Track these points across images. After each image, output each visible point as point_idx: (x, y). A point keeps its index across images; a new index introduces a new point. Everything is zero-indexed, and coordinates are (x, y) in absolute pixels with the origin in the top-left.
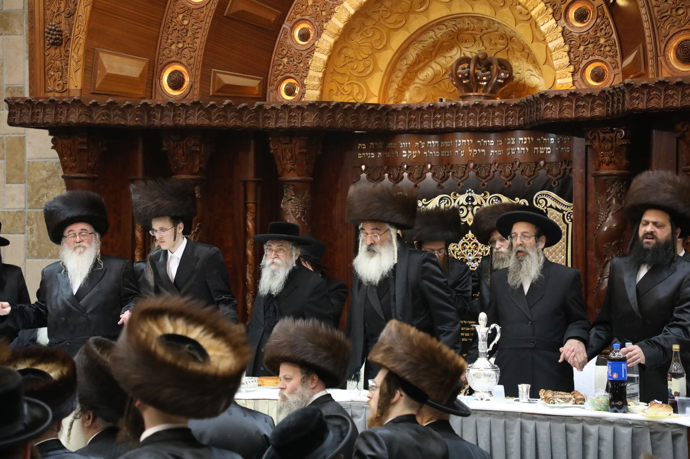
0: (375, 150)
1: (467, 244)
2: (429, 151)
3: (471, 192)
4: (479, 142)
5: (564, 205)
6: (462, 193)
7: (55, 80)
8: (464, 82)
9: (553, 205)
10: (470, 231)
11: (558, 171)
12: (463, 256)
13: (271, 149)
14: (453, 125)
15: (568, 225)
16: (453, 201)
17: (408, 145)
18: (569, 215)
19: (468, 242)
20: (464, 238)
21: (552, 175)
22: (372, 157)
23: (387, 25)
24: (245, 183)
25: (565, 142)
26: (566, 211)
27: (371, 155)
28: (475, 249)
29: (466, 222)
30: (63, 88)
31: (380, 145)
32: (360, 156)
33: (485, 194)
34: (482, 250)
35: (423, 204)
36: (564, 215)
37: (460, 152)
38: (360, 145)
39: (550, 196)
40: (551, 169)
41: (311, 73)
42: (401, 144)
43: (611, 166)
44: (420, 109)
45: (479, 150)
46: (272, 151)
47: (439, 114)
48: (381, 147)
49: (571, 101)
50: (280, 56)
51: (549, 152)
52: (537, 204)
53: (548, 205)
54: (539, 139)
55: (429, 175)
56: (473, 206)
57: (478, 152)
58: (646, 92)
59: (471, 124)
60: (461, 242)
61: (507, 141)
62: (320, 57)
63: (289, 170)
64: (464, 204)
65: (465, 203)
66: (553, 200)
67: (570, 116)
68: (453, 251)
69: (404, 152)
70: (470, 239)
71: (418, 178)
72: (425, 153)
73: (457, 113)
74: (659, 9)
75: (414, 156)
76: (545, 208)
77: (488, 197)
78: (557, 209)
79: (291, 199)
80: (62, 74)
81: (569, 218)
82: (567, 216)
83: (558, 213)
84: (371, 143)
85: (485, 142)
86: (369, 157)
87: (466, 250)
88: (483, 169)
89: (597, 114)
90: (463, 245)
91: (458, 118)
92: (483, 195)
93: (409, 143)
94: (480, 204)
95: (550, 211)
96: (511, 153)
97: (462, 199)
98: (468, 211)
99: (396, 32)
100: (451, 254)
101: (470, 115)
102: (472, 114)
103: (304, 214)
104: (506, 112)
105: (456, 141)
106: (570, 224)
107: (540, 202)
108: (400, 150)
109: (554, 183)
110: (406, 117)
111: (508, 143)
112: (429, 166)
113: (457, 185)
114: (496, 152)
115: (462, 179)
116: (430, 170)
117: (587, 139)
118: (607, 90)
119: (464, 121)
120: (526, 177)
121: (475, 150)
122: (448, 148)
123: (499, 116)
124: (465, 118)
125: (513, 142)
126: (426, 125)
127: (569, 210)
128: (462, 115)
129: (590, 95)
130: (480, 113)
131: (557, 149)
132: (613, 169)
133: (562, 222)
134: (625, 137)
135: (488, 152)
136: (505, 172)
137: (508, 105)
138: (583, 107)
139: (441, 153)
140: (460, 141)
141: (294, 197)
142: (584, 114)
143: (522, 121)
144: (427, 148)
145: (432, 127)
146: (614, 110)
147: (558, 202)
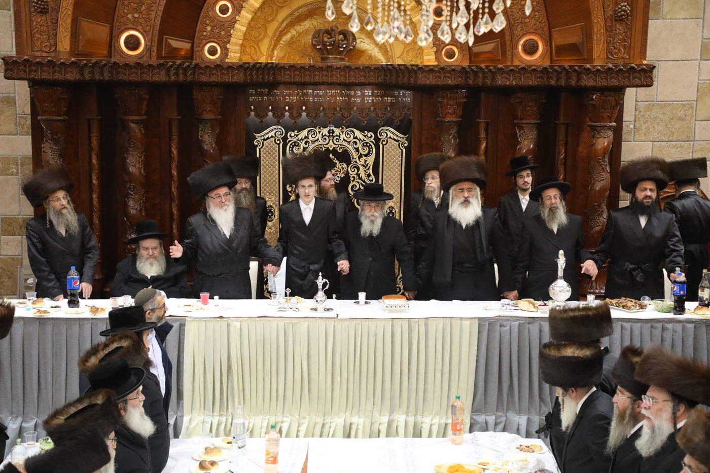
0: (262, 95)
2: (304, 97)
3: (332, 126)
4: (343, 92)
5: (399, 137)
6: (325, 127)
7: (42, 42)
8: (328, 48)
9: (392, 137)
11: (400, 115)
13: (194, 95)
14: (328, 80)
15: (402, 150)
16: (318, 132)
21: (395, 116)
23: (277, 3)
24: (170, 120)
25: (407, 95)
26: (401, 141)
27: (259, 99)
29: (328, 148)
30: (50, 49)
31: (266, 91)
32: (250, 99)
33: (343, 128)
35: (295, 135)
36: (399, 143)
37: (330, 99)
38: (251, 91)
39: (390, 131)
40: (395, 113)
41: (232, 40)
42: (285, 91)
43: (454, 115)
44: (303, 68)
45: (344, 98)
46: (195, 97)
47: (318, 71)
48: (266, 93)
49: (440, 73)
50: (204, 25)
51: (394, 101)
52: (380, 136)
53: (388, 136)
54: (387, 92)
55: (304, 114)
56: (334, 137)
58: (511, 74)
59: (342, 80)
62: (240, 28)
63: (208, 111)
65: (327, 134)
66: (392, 133)
67: (439, 83)
69: (287, 98)
71: (297, 117)
72: (302, 98)
73: (331, 71)
74: (513, 17)
75: (294, 101)
76: (386, 138)
77: (345, 130)
78: (394, 139)
79: (208, 133)
80: (49, 37)
81: (403, 146)
82: (402, 144)
83: (396, 142)
84: (258, 90)
85: (348, 92)
86: (257, 100)
88: (346, 111)
91: (332, 76)
92: (341, 128)
93: (291, 91)
94: (338, 135)
95: (389, 140)
96: (368, 101)
97: (325, 131)
99: (282, 9)
101: (341, 73)
102: (343, 73)
103: (216, 143)
104: (368, 73)
105: (328, 91)
106: (404, 150)
107: (383, 135)
108: (284, 97)
109: (397, 122)
110: (291, 73)
111: (366, 94)
112: (304, 108)
113: (328, 122)
114: (355, 99)
115: (332, 118)
116: (305, 111)
117: (439, 97)
118: (467, 67)
119: (337, 77)
120: (378, 118)
121: (341, 98)
122: (321, 96)
123: (362, 75)
124: (338, 75)
125: (370, 94)
126: (307, 79)
127: (403, 140)
128: (336, 73)
129: (454, 70)
130: (349, 73)
131: (400, 99)
132: (455, 118)
133: (399, 149)
134: (465, 97)
135: (350, 100)
136: (362, 114)
137: (370, 68)
138: (449, 77)
139: (314, 100)
140: (330, 91)
141: (210, 131)
142: (450, 82)
143: (380, 79)
144: (304, 95)
145: (312, 81)
146: (476, 83)
147: (395, 135)
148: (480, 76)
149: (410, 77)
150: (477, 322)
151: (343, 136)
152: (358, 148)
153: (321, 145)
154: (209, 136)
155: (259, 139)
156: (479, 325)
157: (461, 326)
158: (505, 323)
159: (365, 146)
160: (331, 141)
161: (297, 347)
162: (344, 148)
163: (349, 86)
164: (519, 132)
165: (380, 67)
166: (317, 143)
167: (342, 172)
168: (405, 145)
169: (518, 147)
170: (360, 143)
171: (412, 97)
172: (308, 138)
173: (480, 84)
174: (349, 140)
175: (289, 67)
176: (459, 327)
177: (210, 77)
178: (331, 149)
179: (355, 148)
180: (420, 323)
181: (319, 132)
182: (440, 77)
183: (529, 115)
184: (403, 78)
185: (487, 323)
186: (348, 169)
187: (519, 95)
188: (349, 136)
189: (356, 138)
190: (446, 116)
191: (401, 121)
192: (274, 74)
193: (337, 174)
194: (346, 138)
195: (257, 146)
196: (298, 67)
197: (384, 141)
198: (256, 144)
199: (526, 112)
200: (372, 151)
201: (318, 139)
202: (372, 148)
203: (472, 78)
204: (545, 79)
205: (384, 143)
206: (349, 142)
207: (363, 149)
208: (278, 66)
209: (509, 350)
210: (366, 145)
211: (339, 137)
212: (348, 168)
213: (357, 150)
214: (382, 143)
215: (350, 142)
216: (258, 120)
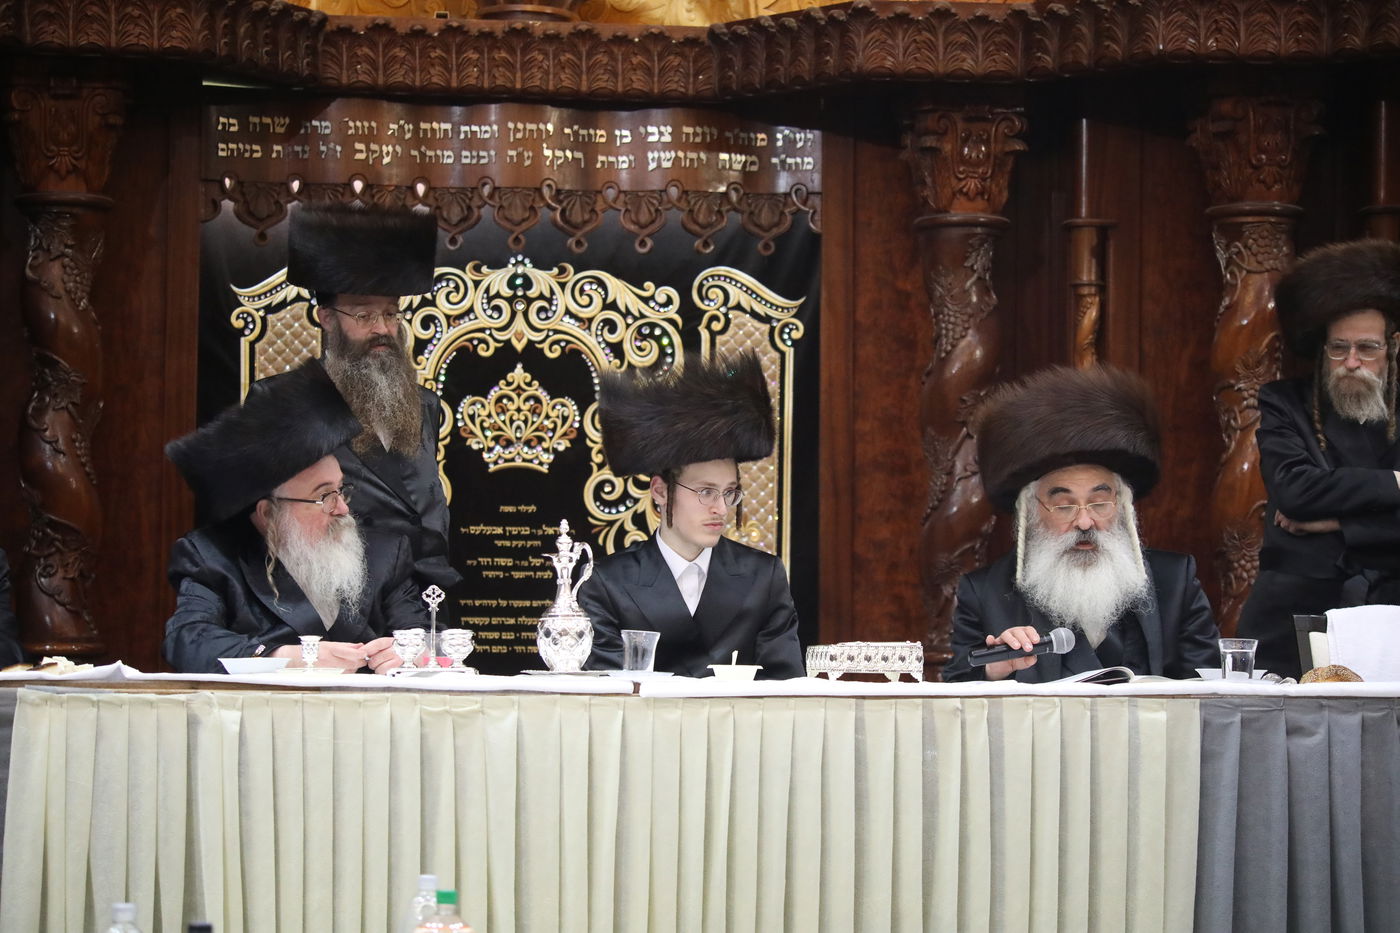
0: (264, 137)
1: (510, 399)
2: (423, 149)
3: (522, 262)
4: (567, 131)
5: (772, 304)
6: (498, 264)
9: (744, 304)
10: (519, 366)
11: (776, 219)
12: (500, 429)
14: (513, 82)
15: (783, 354)
16: (470, 285)
17: (370, 128)
18: (787, 330)
19: (514, 395)
20: (502, 382)
21: (757, 225)
22: (255, 155)
25: (800, 145)
26: (779, 320)
27: (252, 151)
28: (534, 411)
29: (508, 342)
31: (280, 125)
32: (223, 150)
33: (563, 271)
34: (553, 414)
36: (772, 329)
37: (520, 155)
38: (222, 120)
39: (737, 282)
40: (757, 211)
42: (351, 124)
43: (980, 203)
44: (420, 34)
45: (569, 154)
46: (15, 116)
47: (476, 49)
48: (281, 130)
49: (932, 30)
51: (754, 168)
52: (702, 299)
53: (732, 303)
54: (728, 134)
56: (529, 301)
57: (566, 157)
59: (566, 80)
60: (494, 394)
61: (648, 134)
63: (63, 172)
64: (503, 293)
65: (507, 292)
66: (746, 292)
68: (472, 418)
69: (359, 146)
70: (519, 387)
72: (414, 153)
73: (525, 50)
75: (386, 160)
76: (723, 309)
77: (571, 277)
78: (754, 314)
79: (64, 255)
81: (786, 336)
82: (782, 332)
83: (758, 324)
84: (252, 119)
85: (583, 132)
86: (247, 155)
87: (508, 414)
88: (578, 203)
89: (1001, 67)
90: (499, 400)
91: (526, 66)
92: (556, 270)
93: (374, 124)
94: (547, 294)
95: (736, 317)
96: (659, 166)
97: (497, 280)
98: (514, 314)
100: (466, 424)
101: (563, 58)
102: (568, 56)
103: (93, 299)
104: (661, 57)
105: (511, 125)
106: (790, 353)
107: (711, 295)
108: (347, 142)
109: (766, 246)
110: (376, 53)
111: (651, 139)
112: (421, 188)
113: (510, 240)
114: (612, 159)
115: (524, 226)
116: (424, 201)
117: (927, 132)
118: (1031, 10)
119: (545, 73)
120: (696, 228)
121: (559, 153)
122: (484, 144)
123: (641, 66)
124: (549, 64)
125: (667, 138)
126: (436, 77)
127: (786, 317)
128: (540, 57)
129: (983, 20)
130: (589, 55)
131: (775, 160)
132: (983, 211)
133: (769, 348)
134: (1019, 136)
135: (591, 159)
136: (637, 214)
137: (668, 39)
138: (964, 47)
139: (458, 157)
140: (520, 126)
141: (70, 251)
142: (968, 64)
143: (704, 82)
144: (419, 140)
145: (454, 84)
146: (1070, 58)
147: (758, 297)
148: (1084, 30)
149: (821, 50)
150: (1194, 714)
151: (563, 300)
152: (621, 342)
153: (482, 330)
154: (64, 267)
155: (249, 306)
156: (1205, 725)
157: (1134, 728)
158: (1306, 719)
159: (644, 338)
160: (520, 318)
161: (473, 817)
162: (568, 342)
163: (587, 106)
164: (1227, 247)
165: (704, 37)
166: (466, 325)
167: (560, 432)
168: (797, 335)
169: (1226, 301)
170: (628, 326)
171: (818, 154)
172: (432, 303)
173: (1085, 62)
174: (585, 313)
175: (368, 29)
176: (1124, 736)
177: (77, 30)
178: (519, 346)
179: (608, 344)
180: (970, 717)
181: (477, 284)
182: (932, 48)
183: (1263, 182)
184: (794, 60)
185: (1237, 718)
186: (581, 422)
187: (1226, 107)
188: (585, 300)
189: (612, 306)
190: (951, 203)
191: (782, 241)
192: (312, 51)
193: (541, 440)
194: (574, 308)
195: (241, 333)
196: (402, 29)
197: (715, 318)
198: (238, 324)
199: (1250, 171)
200: (672, 355)
201: (471, 310)
202: (671, 344)
203: (1052, 44)
204: (1325, 34)
205: (717, 326)
206: (586, 323)
207: (640, 349)
208: (328, 28)
209: (1327, 827)
210: (647, 332)
211: (550, 301)
212: (582, 415)
213: (617, 350)
214: (708, 327)
215: (590, 320)
216: (248, 232)
